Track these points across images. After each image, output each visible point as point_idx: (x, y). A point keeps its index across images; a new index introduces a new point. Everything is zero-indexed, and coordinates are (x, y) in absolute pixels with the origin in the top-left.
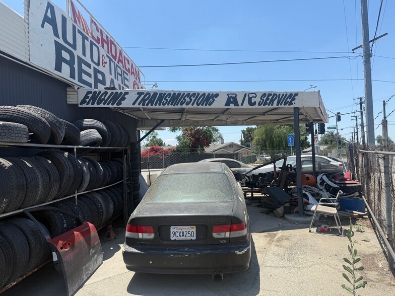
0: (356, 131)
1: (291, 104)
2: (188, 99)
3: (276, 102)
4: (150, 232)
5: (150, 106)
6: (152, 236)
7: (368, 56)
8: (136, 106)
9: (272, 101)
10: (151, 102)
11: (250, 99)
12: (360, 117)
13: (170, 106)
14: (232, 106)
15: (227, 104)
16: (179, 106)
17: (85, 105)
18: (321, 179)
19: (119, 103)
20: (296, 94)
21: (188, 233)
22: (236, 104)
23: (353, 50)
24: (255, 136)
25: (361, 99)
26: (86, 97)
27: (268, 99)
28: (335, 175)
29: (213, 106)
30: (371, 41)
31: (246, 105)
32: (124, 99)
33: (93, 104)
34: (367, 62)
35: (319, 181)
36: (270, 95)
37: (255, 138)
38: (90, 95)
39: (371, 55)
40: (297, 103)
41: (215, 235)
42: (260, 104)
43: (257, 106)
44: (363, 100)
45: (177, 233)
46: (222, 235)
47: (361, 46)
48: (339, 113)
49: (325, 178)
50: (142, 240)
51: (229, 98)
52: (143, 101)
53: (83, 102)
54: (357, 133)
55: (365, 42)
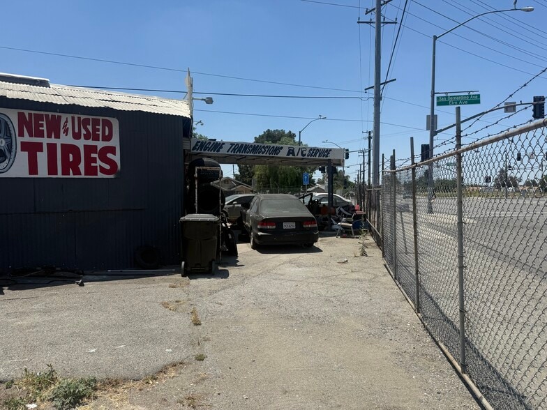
0: (362, 170)
1: (327, 156)
2: (263, 150)
3: (318, 155)
4: (272, 225)
5: (238, 153)
6: (274, 227)
7: (378, 98)
8: (230, 153)
9: (316, 154)
10: (239, 151)
11: (302, 152)
12: (367, 153)
13: (251, 154)
14: (291, 156)
15: (288, 155)
16: (257, 154)
17: (195, 151)
18: (339, 210)
19: (218, 151)
20: (330, 150)
21: (292, 225)
22: (294, 155)
23: (366, 89)
24: (257, 171)
25: (370, 132)
26: (196, 145)
27: (313, 152)
28: (348, 207)
29: (279, 155)
30: (382, 84)
31: (300, 156)
32: (221, 147)
33: (201, 150)
34: (377, 105)
35: (337, 212)
36: (314, 149)
37: (257, 173)
38: (199, 144)
39: (380, 99)
40: (331, 157)
41: (304, 226)
42: (308, 156)
43: (306, 157)
44: (372, 134)
45: (286, 226)
46: (307, 226)
47: (372, 87)
48: (347, 150)
49: (342, 209)
50: (269, 229)
51: (289, 150)
52: (234, 149)
53: (194, 148)
54: (364, 171)
55: (376, 84)
